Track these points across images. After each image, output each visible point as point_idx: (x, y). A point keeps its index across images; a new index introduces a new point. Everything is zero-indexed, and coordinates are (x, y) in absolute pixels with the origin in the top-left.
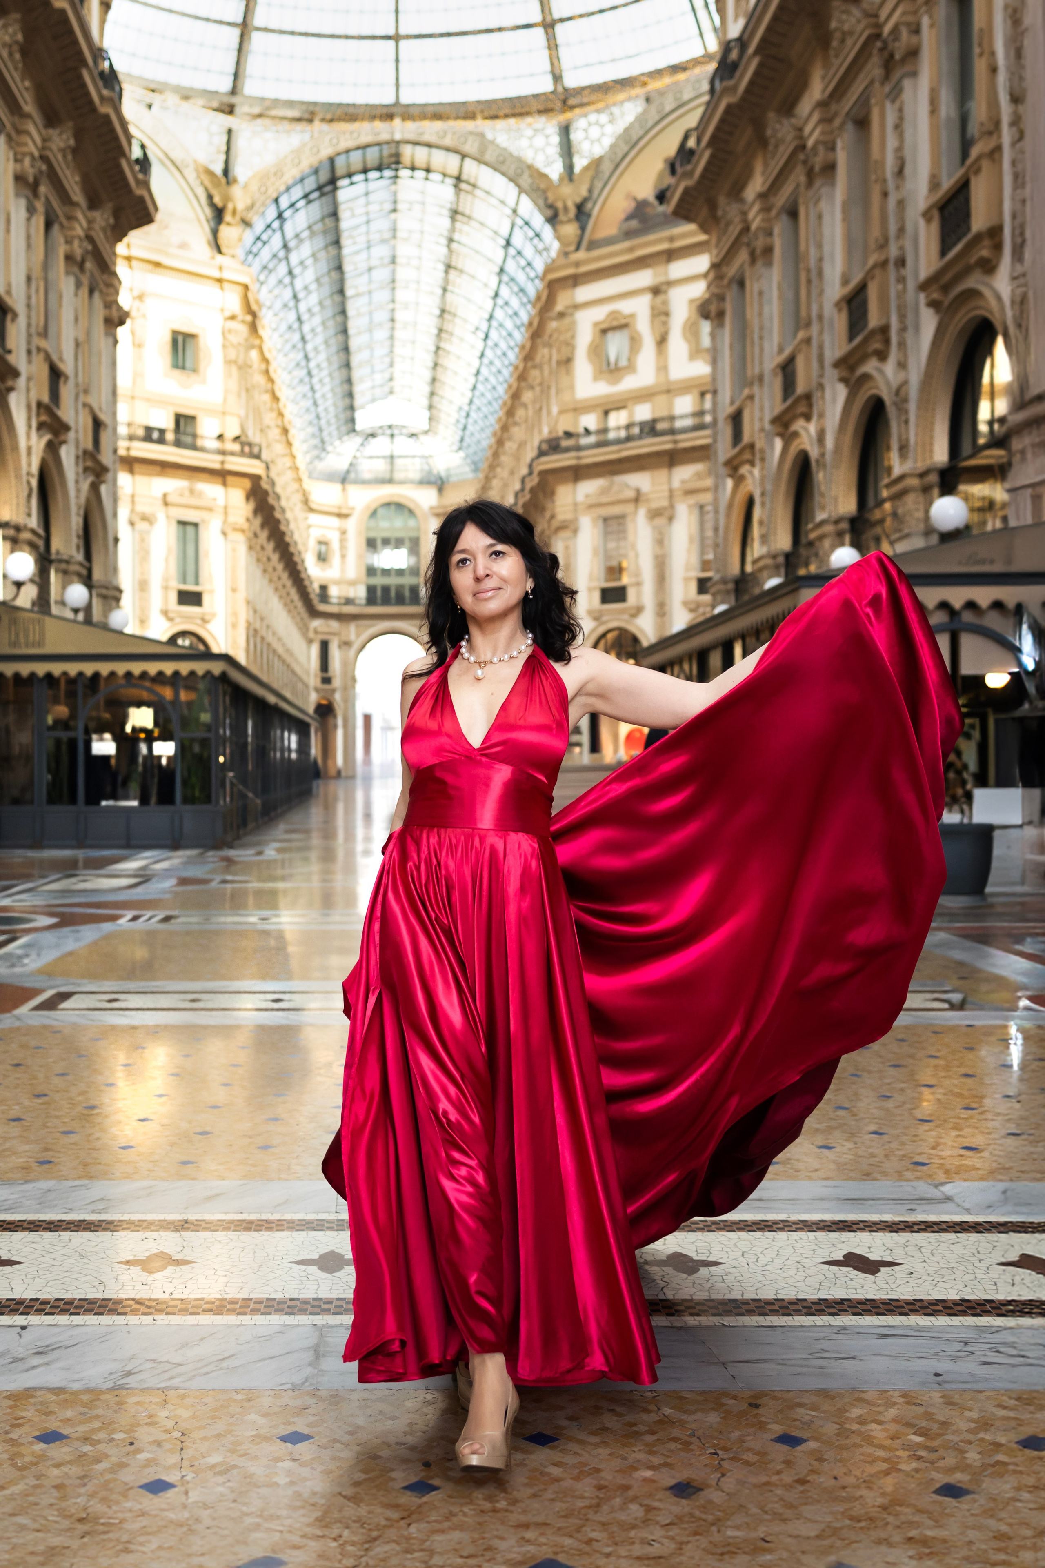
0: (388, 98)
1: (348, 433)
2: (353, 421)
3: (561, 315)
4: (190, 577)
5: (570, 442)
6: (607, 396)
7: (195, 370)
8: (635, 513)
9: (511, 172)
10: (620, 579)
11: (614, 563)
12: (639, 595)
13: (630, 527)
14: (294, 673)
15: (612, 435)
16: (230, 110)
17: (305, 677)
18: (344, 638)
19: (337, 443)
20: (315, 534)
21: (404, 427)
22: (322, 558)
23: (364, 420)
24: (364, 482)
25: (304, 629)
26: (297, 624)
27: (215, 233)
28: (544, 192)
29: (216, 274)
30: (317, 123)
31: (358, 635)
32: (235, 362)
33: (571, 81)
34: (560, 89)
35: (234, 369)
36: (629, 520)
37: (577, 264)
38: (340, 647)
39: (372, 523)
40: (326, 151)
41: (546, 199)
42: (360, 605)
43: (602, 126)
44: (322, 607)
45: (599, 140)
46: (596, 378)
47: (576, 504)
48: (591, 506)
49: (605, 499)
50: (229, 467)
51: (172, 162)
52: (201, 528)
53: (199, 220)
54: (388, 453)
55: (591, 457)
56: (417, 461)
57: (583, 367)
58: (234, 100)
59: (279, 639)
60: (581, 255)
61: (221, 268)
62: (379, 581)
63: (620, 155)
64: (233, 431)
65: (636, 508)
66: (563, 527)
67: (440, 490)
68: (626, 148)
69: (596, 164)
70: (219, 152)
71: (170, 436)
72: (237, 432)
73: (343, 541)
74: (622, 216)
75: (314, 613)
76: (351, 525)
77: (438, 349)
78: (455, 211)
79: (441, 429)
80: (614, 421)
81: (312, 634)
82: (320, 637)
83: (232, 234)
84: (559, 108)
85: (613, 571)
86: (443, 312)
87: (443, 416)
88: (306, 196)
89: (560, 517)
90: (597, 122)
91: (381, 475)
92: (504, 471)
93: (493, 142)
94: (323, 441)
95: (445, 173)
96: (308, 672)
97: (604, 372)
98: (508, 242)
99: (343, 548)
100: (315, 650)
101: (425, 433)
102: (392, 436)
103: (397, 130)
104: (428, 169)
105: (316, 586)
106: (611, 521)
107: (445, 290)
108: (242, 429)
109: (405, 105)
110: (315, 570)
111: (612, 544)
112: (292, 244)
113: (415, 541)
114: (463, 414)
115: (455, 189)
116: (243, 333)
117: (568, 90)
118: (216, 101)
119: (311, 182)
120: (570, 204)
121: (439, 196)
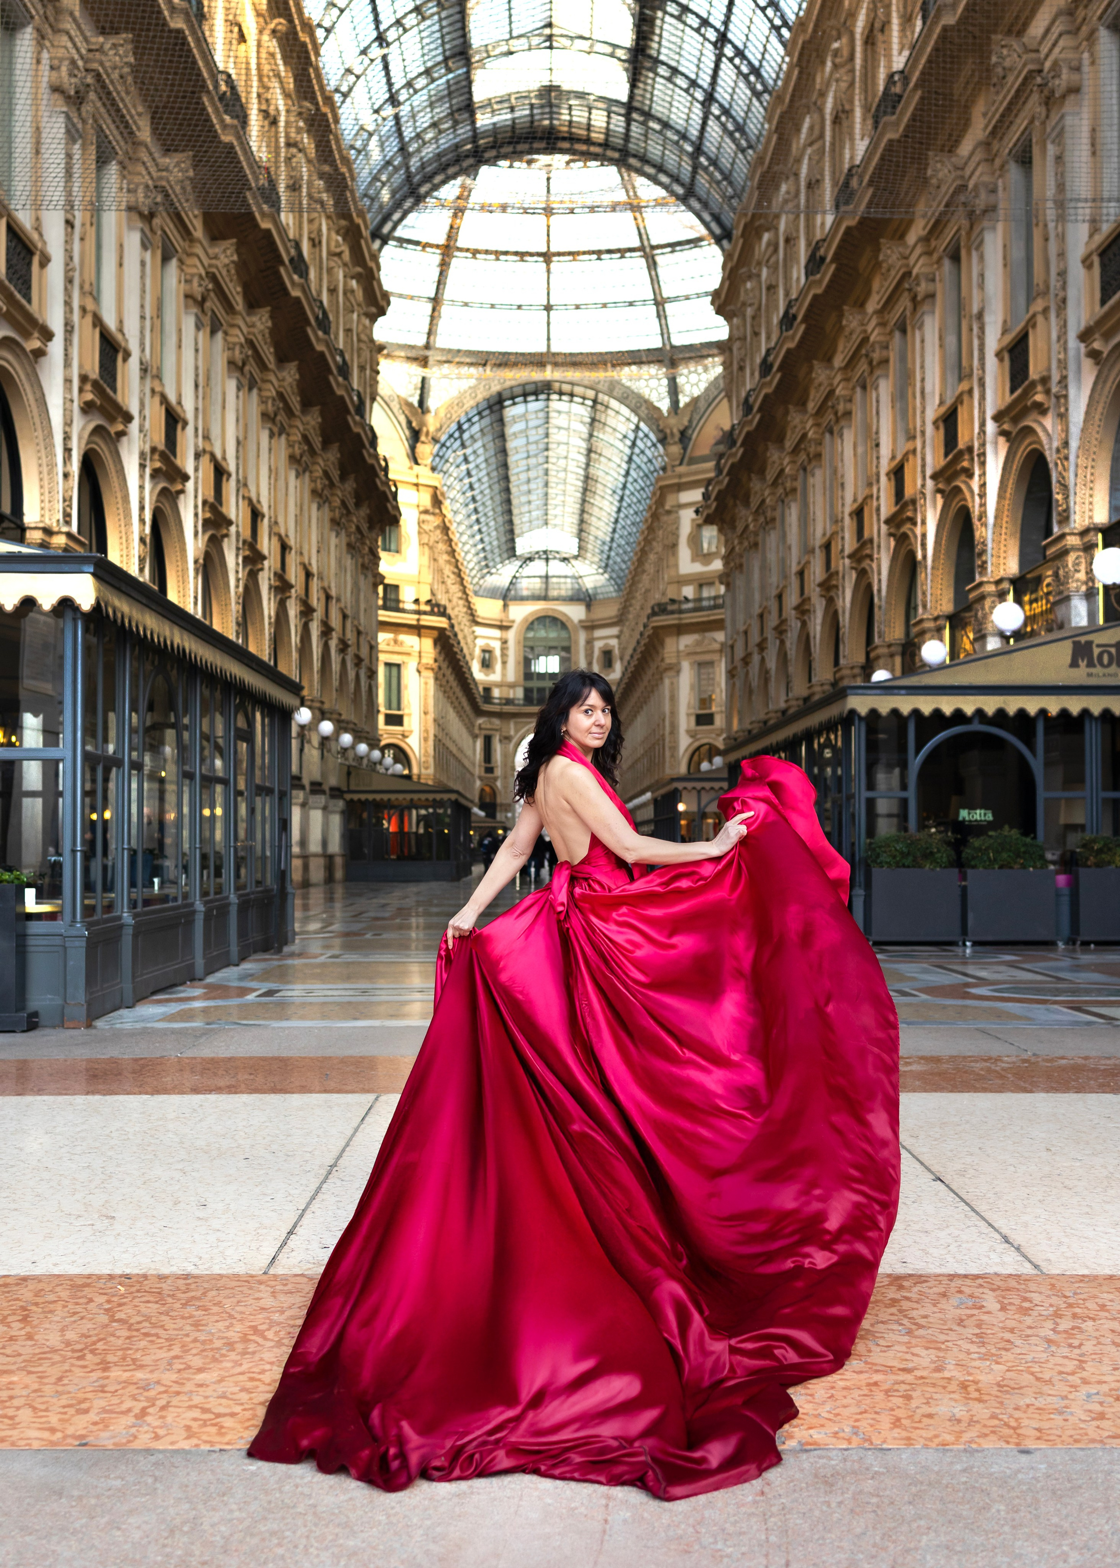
0: (540, 347)
1: (509, 558)
2: (513, 549)
3: (669, 512)
4: (394, 704)
5: (675, 607)
6: (701, 573)
7: (398, 551)
8: (717, 662)
9: (633, 405)
10: (709, 708)
11: (705, 696)
12: (722, 720)
13: (714, 670)
14: (464, 766)
15: (705, 603)
16: (424, 362)
17: (471, 768)
18: (505, 734)
19: (499, 566)
20: (480, 644)
21: (557, 552)
22: (486, 664)
23: (522, 546)
24: (523, 599)
25: (470, 727)
26: (465, 724)
27: (413, 448)
28: (657, 420)
29: (415, 481)
30: (488, 368)
31: (517, 731)
32: (427, 544)
33: (677, 340)
34: (668, 347)
35: (426, 549)
36: (714, 665)
37: (680, 476)
38: (501, 742)
39: (531, 634)
40: (496, 388)
41: (658, 426)
42: (518, 705)
43: (699, 374)
44: (487, 707)
45: (697, 385)
46: (693, 560)
47: (678, 652)
48: (689, 654)
49: (698, 650)
50: (422, 623)
52: (403, 668)
53: (401, 439)
54: (543, 574)
55: (688, 618)
56: (569, 580)
57: (684, 552)
58: (429, 352)
59: (454, 741)
60: (683, 469)
61: (418, 476)
62: (535, 684)
63: (711, 397)
64: (425, 596)
65: (718, 659)
66: (670, 668)
67: (589, 607)
69: (695, 401)
70: (416, 389)
72: (428, 597)
73: (504, 649)
74: (713, 441)
75: (479, 712)
76: (511, 635)
77: (584, 501)
78: (593, 420)
79: (589, 555)
80: (706, 593)
81: (477, 731)
82: (484, 732)
83: (426, 450)
84: (667, 362)
85: (705, 702)
86: (587, 478)
87: (590, 547)
88: (479, 413)
89: (668, 661)
90: (696, 371)
91: (537, 593)
92: (637, 604)
93: (619, 382)
94: (487, 566)
95: (584, 398)
96: (474, 764)
97: (699, 555)
98: (634, 444)
99: (504, 655)
100: (479, 744)
101: (576, 557)
102: (547, 560)
103: (548, 374)
104: (572, 395)
105: (481, 689)
106: (703, 666)
107: (588, 465)
108: (433, 594)
109: (554, 354)
110: (478, 674)
111: (704, 682)
112: (468, 443)
113: (567, 649)
114: (606, 548)
115: (593, 407)
116: (433, 521)
117: (673, 347)
118: (413, 354)
119: (484, 405)
120: (675, 431)
121: (581, 411)
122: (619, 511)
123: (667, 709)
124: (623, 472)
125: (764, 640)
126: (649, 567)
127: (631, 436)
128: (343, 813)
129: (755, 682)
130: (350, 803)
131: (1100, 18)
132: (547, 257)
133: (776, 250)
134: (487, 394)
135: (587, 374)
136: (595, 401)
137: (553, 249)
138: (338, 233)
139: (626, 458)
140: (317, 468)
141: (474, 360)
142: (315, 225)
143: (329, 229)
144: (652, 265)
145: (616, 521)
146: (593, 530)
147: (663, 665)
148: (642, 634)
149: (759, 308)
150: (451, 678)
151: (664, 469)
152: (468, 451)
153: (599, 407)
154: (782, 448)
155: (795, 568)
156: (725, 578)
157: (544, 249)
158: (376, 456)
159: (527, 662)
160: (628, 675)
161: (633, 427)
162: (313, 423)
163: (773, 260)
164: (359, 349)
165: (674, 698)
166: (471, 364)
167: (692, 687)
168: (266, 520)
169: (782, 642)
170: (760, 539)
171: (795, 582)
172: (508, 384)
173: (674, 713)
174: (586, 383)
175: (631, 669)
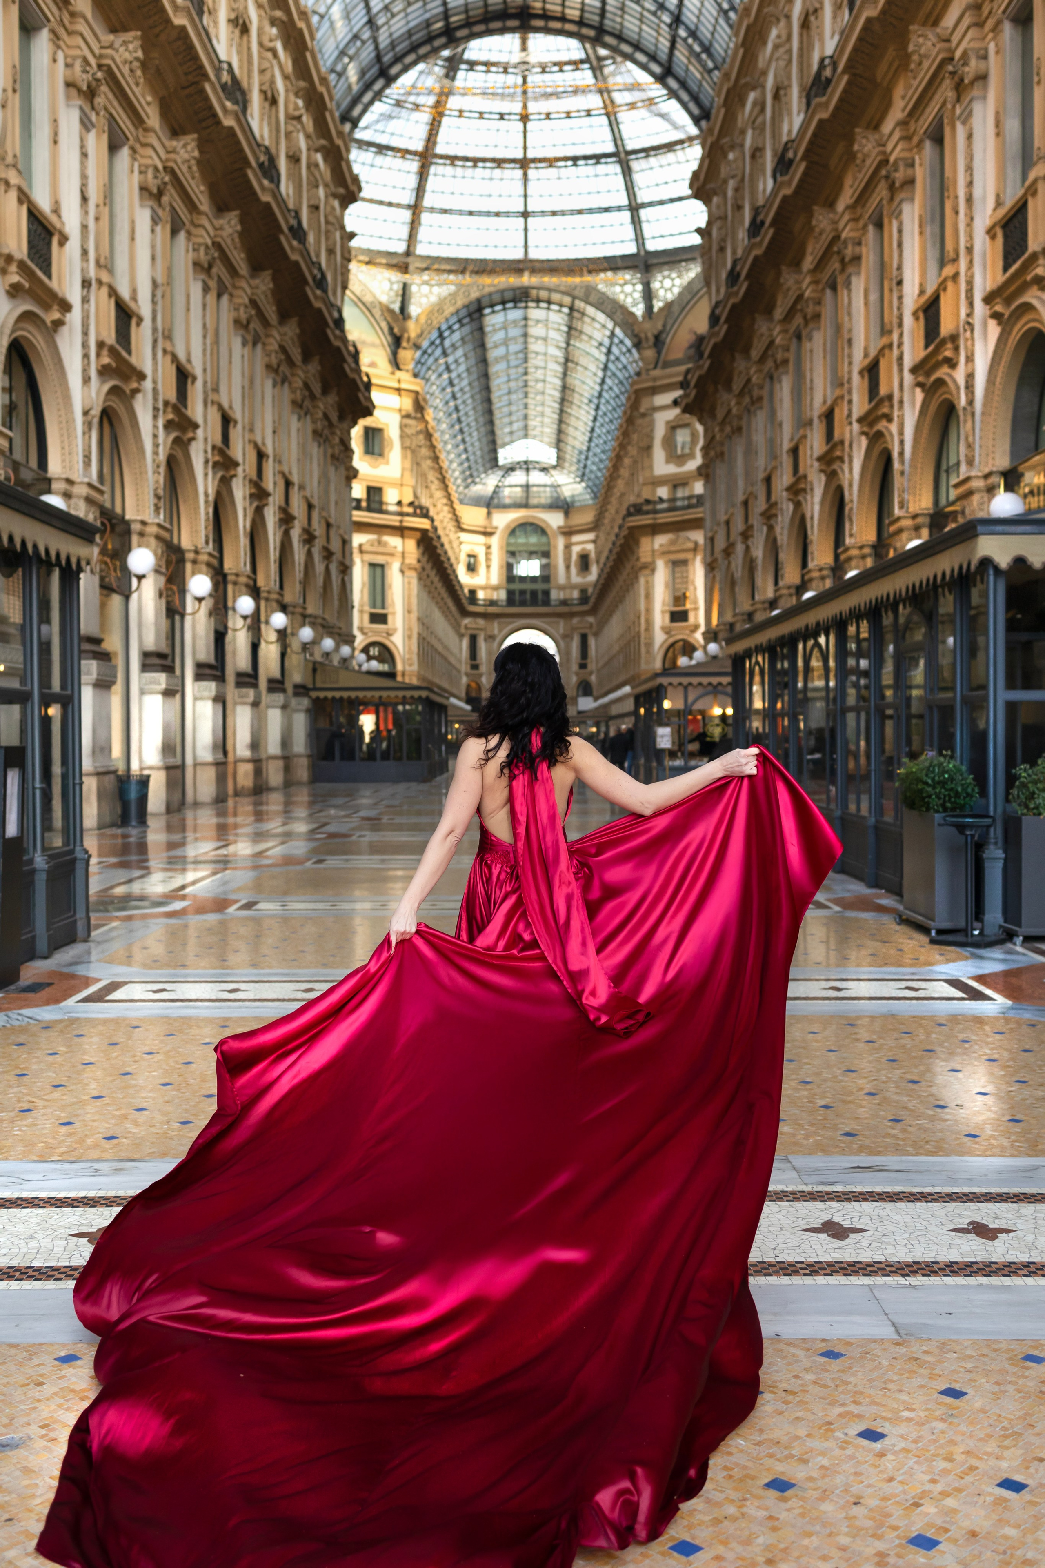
0: (519, 255)
1: (492, 468)
2: (496, 459)
3: (643, 415)
4: (378, 603)
5: (650, 507)
6: (675, 474)
7: (381, 455)
8: (694, 559)
9: (608, 310)
10: (684, 605)
11: (679, 594)
12: (696, 617)
13: (691, 568)
14: (450, 663)
15: (679, 504)
16: (404, 268)
17: (457, 665)
18: (489, 633)
19: (483, 476)
20: (465, 549)
21: (537, 463)
22: (471, 569)
23: (505, 456)
24: (505, 507)
25: (456, 627)
26: (451, 624)
27: (395, 354)
28: (632, 325)
29: (396, 385)
30: (467, 275)
31: (500, 630)
32: (410, 448)
33: (652, 246)
34: (642, 253)
35: (409, 453)
36: (690, 563)
37: (655, 379)
38: (485, 640)
39: (512, 541)
40: (475, 295)
41: (633, 331)
42: (502, 606)
43: (673, 279)
44: (472, 608)
45: (670, 289)
46: (668, 461)
47: (653, 551)
48: (664, 553)
49: (673, 548)
50: (405, 524)
51: (364, 304)
52: (386, 568)
53: (383, 345)
54: (524, 483)
55: (663, 518)
56: (548, 489)
57: (659, 454)
58: (410, 260)
59: (439, 640)
60: (657, 372)
61: (399, 381)
62: (516, 586)
63: (685, 301)
64: (408, 498)
65: (695, 555)
66: (645, 566)
67: (567, 514)
68: (689, 297)
69: (669, 306)
70: (397, 295)
71: (364, 504)
72: (411, 499)
73: (488, 554)
74: (686, 345)
75: (465, 613)
76: (494, 541)
77: (562, 411)
78: (570, 328)
79: (567, 465)
80: (680, 493)
81: (463, 630)
82: (470, 632)
83: (407, 355)
84: (642, 266)
85: (679, 599)
86: (564, 388)
87: (568, 457)
88: (460, 321)
89: (643, 560)
90: (669, 277)
91: (518, 501)
92: (612, 509)
93: (595, 289)
94: (471, 476)
95: (561, 305)
96: (460, 661)
97: (675, 456)
98: (609, 352)
99: (488, 560)
100: (465, 643)
101: (554, 467)
102: (528, 470)
103: (526, 280)
104: (549, 302)
105: (466, 591)
106: (679, 565)
107: (565, 374)
108: (416, 496)
109: (532, 261)
110: (465, 578)
111: (678, 581)
112: (449, 351)
113: (546, 554)
114: (583, 457)
115: (570, 315)
116: (415, 426)
117: (648, 253)
118: (394, 261)
119: (463, 313)
120: (650, 335)
121: (557, 318)
122: (595, 419)
123: (642, 607)
124: (599, 380)
125: (750, 528)
126: (624, 472)
127: (607, 342)
128: (308, 711)
129: (739, 572)
130: (317, 701)
131: (1004, 12)
132: (524, 163)
133: (763, 110)
134: (466, 301)
135: (564, 279)
136: (571, 309)
137: (530, 155)
138: (297, 95)
139: (602, 366)
140: (272, 340)
141: (453, 268)
142: (268, 75)
143: (287, 91)
144: (627, 172)
145: (592, 430)
146: (570, 441)
147: (639, 564)
148: (617, 536)
149: (742, 180)
150: (436, 580)
151: (638, 374)
152: (450, 359)
153: (576, 314)
154: (770, 318)
155: (786, 445)
156: (704, 472)
157: (519, 155)
158: (344, 339)
159: (510, 567)
160: (604, 576)
161: (608, 333)
162: (263, 288)
163: (759, 120)
164: (327, 232)
165: (649, 596)
166: (450, 272)
167: (667, 585)
168: (199, 384)
169: (771, 528)
170: (744, 423)
171: (786, 461)
172: (487, 290)
173: (649, 610)
174: (562, 288)
175: (607, 570)
